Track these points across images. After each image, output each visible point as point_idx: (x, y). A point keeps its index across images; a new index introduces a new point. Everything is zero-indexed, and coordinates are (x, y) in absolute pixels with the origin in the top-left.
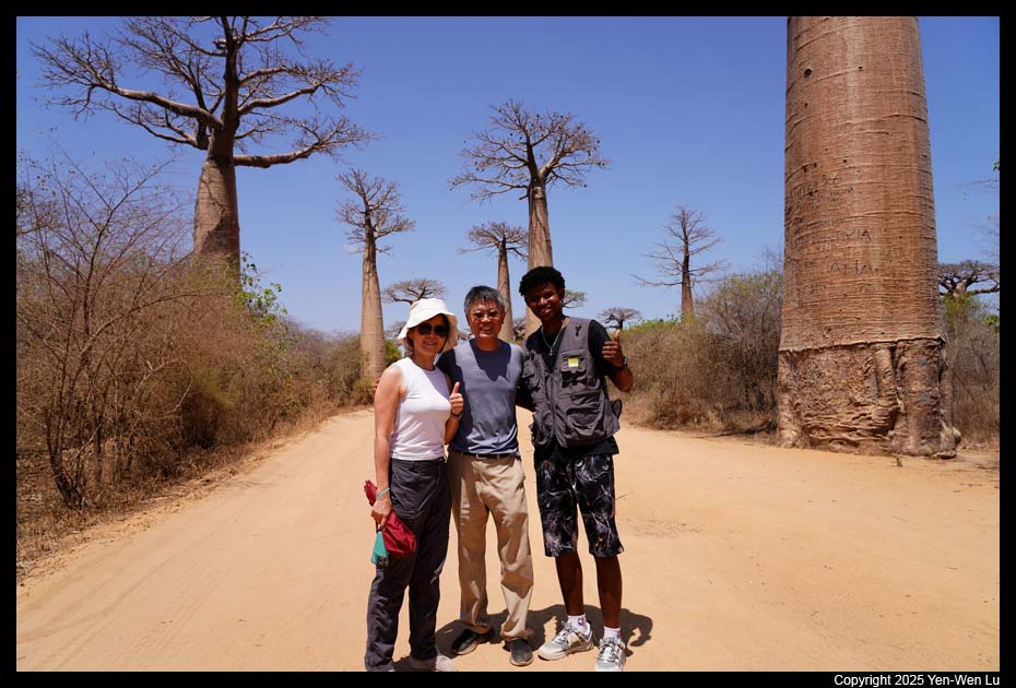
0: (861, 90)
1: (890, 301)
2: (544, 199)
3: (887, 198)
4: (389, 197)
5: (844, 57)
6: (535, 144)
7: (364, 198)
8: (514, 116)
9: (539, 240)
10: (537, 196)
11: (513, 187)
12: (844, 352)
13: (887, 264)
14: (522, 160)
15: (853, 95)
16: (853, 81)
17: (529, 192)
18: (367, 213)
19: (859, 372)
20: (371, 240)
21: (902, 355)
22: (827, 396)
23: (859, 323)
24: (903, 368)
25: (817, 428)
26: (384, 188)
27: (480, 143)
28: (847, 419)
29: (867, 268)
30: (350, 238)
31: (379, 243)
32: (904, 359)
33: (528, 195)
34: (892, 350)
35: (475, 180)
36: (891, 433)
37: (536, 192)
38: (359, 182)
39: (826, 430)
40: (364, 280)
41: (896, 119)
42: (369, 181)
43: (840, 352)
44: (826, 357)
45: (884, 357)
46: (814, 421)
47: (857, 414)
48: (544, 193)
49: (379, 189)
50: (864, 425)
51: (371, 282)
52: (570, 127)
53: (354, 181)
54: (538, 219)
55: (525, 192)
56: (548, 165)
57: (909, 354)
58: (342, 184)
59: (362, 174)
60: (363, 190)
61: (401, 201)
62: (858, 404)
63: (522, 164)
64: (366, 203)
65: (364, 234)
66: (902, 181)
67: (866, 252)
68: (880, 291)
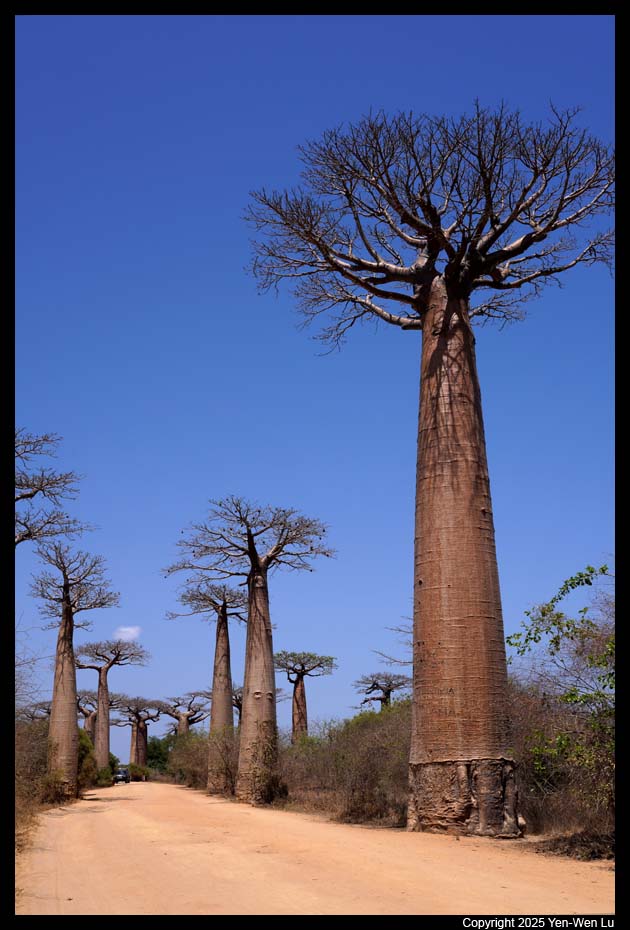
0: (450, 600)
1: (467, 735)
2: (265, 589)
3: (465, 668)
4: (93, 570)
5: (440, 578)
6: (256, 535)
7: (64, 572)
8: (234, 509)
9: (257, 631)
10: (257, 585)
11: (231, 574)
12: (439, 767)
13: (465, 710)
14: (243, 549)
15: (445, 603)
16: (444, 593)
17: (248, 580)
18: (66, 587)
19: (448, 780)
20: (68, 615)
21: (474, 770)
22: (430, 795)
23: (448, 748)
24: (476, 778)
25: (424, 817)
26: (88, 562)
27: (198, 533)
28: (441, 811)
29: (452, 712)
30: (42, 613)
31: (77, 618)
32: (476, 772)
33: (248, 582)
34: (468, 766)
35: (192, 567)
36: (467, 821)
37: (256, 581)
38: (60, 555)
39: (429, 819)
40: (58, 662)
41: (471, 619)
42: (71, 555)
43: (437, 767)
44: (429, 769)
45: (462, 770)
46: (423, 813)
47: (446, 808)
48: (265, 583)
49: (82, 564)
50: (450, 815)
51: (66, 662)
52: (292, 519)
53: (53, 554)
54: (257, 610)
55: (244, 579)
56: (270, 553)
57: (479, 769)
58: (39, 558)
59: (64, 548)
60: (63, 563)
61: (106, 576)
62: (447, 802)
63: (241, 552)
64: (65, 577)
65: (61, 611)
66: (475, 658)
67: (452, 703)
68: (460, 729)
